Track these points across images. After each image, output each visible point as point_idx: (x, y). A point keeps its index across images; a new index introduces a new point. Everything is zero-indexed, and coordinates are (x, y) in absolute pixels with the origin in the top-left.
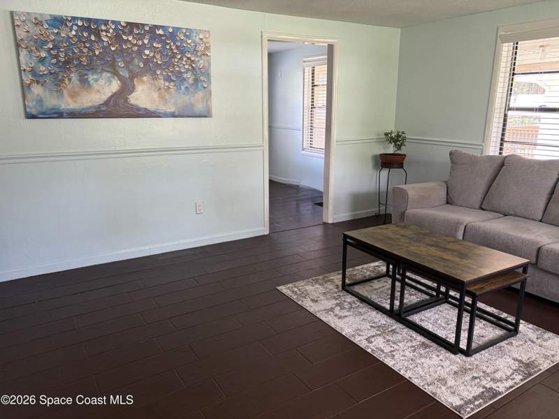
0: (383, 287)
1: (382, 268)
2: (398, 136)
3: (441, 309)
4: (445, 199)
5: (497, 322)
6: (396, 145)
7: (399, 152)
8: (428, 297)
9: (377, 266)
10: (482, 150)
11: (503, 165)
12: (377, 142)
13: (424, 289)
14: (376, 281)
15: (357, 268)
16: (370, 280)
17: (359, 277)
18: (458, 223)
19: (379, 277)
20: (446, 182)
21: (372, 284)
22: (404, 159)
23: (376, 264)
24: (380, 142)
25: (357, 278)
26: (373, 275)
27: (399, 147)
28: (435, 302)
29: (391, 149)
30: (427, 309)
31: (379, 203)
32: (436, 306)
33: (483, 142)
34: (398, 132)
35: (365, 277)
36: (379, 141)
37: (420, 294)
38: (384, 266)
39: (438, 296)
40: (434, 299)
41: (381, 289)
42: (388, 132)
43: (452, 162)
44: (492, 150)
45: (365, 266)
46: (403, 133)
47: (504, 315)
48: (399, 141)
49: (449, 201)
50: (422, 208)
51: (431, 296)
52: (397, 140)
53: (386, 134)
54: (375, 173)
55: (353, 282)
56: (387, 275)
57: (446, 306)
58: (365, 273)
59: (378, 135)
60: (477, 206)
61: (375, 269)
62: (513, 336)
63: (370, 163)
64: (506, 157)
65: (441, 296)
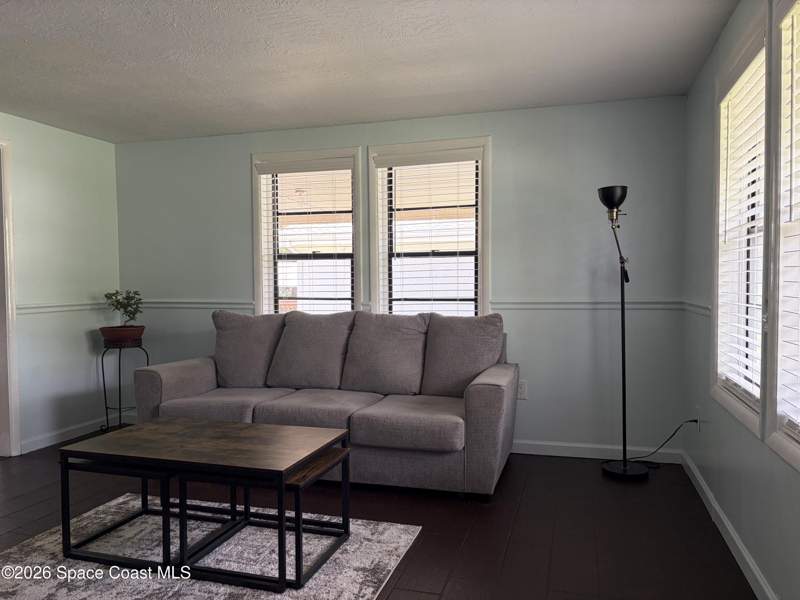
0: (142, 531)
1: (132, 503)
2: (128, 298)
3: (243, 536)
4: (215, 382)
5: (321, 529)
6: (126, 312)
7: (132, 323)
8: (218, 526)
9: (124, 503)
10: (254, 309)
11: (284, 325)
12: (91, 309)
13: (210, 515)
14: (126, 527)
15: (85, 515)
16: (115, 527)
17: (93, 528)
18: (243, 407)
19: (130, 518)
20: (212, 357)
21: (121, 533)
22: (142, 333)
23: (121, 500)
24: (99, 309)
25: (90, 530)
26: (118, 518)
27: (132, 315)
28: (231, 528)
29: (118, 319)
30: (222, 542)
31: (107, 408)
32: (234, 533)
33: (254, 299)
34: (128, 293)
35: (105, 524)
36: (97, 308)
37: (205, 525)
38: (134, 500)
39: (233, 519)
40: (229, 525)
41: (138, 537)
42: (111, 292)
43: (218, 327)
44: (266, 308)
45: (101, 508)
46: (136, 293)
47: (326, 518)
48: (130, 306)
49: (221, 384)
50: (185, 396)
51: (223, 521)
52: (127, 303)
53: (108, 296)
54: (94, 360)
55: (83, 539)
56: (145, 510)
57: (249, 530)
58: (104, 519)
59: (94, 298)
60: (261, 383)
61: (121, 508)
62: (346, 540)
63: (85, 345)
64: (286, 315)
65: (238, 518)
